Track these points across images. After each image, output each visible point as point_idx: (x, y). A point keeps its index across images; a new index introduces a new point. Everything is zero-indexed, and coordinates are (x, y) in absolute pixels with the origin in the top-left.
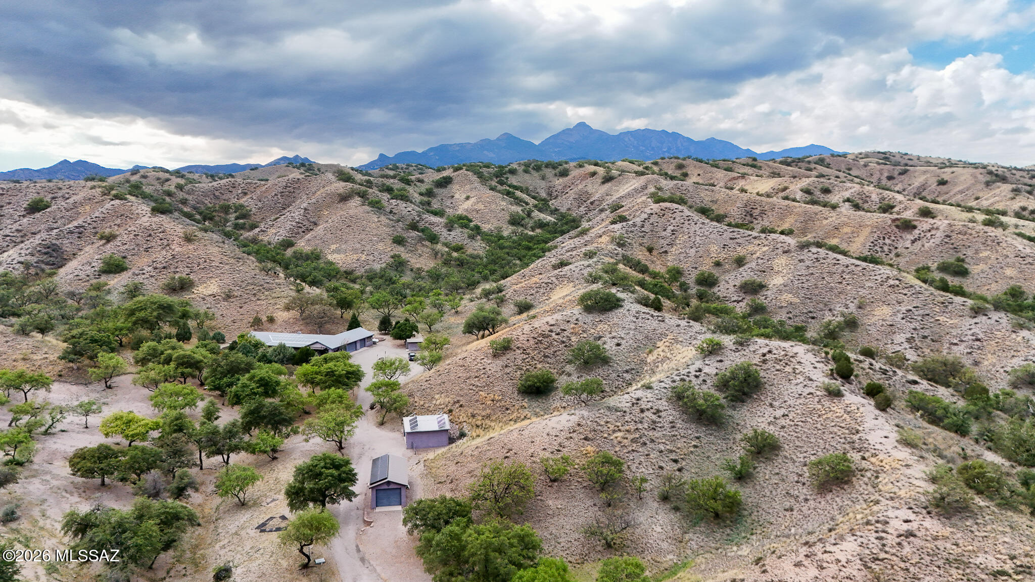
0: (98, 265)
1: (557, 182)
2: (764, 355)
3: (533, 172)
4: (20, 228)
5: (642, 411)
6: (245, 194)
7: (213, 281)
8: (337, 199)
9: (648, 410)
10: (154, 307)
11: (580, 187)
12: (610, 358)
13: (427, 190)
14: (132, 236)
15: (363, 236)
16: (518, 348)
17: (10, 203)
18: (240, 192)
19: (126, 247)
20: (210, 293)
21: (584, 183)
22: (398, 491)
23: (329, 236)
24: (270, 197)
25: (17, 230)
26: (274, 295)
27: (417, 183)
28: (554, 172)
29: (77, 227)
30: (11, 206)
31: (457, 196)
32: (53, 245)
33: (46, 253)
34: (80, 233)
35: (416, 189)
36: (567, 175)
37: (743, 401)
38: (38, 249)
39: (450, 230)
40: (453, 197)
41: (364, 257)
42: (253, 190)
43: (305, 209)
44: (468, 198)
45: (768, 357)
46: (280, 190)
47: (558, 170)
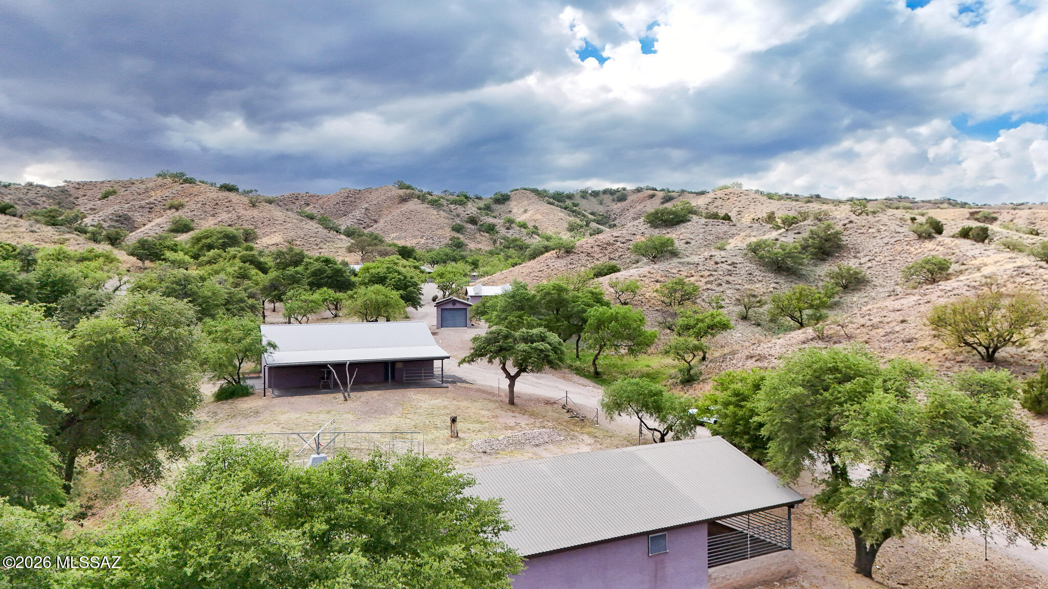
0: (167, 227)
1: (615, 206)
2: (845, 225)
3: (590, 198)
4: (94, 207)
5: (717, 263)
6: (308, 205)
7: (277, 234)
8: (397, 201)
9: (722, 262)
10: (219, 236)
11: (639, 208)
12: (679, 253)
13: (485, 205)
14: (199, 205)
15: (423, 225)
16: (582, 252)
17: (84, 196)
18: (303, 203)
19: (194, 213)
20: (273, 243)
21: (643, 205)
22: (464, 312)
23: (389, 227)
24: (332, 205)
25: (91, 209)
26: (335, 246)
27: (475, 200)
28: (611, 198)
29: (148, 204)
30: (85, 198)
31: (514, 211)
32: (125, 215)
33: (117, 221)
34: (151, 208)
35: (474, 204)
36: (625, 200)
37: (824, 260)
38: (110, 217)
39: (508, 229)
40: (511, 212)
41: (423, 241)
42: (315, 201)
43: (367, 209)
44: (525, 211)
45: (848, 226)
46: (342, 199)
47: (615, 196)
